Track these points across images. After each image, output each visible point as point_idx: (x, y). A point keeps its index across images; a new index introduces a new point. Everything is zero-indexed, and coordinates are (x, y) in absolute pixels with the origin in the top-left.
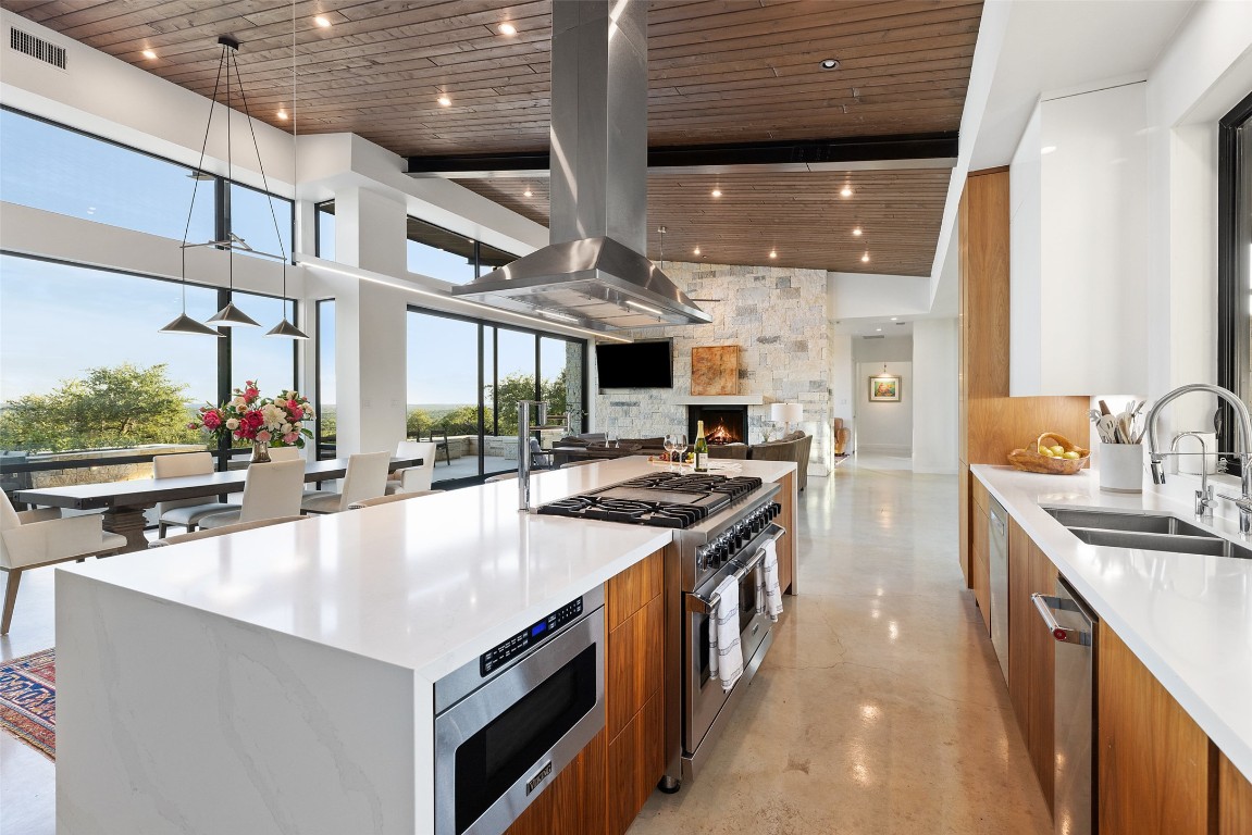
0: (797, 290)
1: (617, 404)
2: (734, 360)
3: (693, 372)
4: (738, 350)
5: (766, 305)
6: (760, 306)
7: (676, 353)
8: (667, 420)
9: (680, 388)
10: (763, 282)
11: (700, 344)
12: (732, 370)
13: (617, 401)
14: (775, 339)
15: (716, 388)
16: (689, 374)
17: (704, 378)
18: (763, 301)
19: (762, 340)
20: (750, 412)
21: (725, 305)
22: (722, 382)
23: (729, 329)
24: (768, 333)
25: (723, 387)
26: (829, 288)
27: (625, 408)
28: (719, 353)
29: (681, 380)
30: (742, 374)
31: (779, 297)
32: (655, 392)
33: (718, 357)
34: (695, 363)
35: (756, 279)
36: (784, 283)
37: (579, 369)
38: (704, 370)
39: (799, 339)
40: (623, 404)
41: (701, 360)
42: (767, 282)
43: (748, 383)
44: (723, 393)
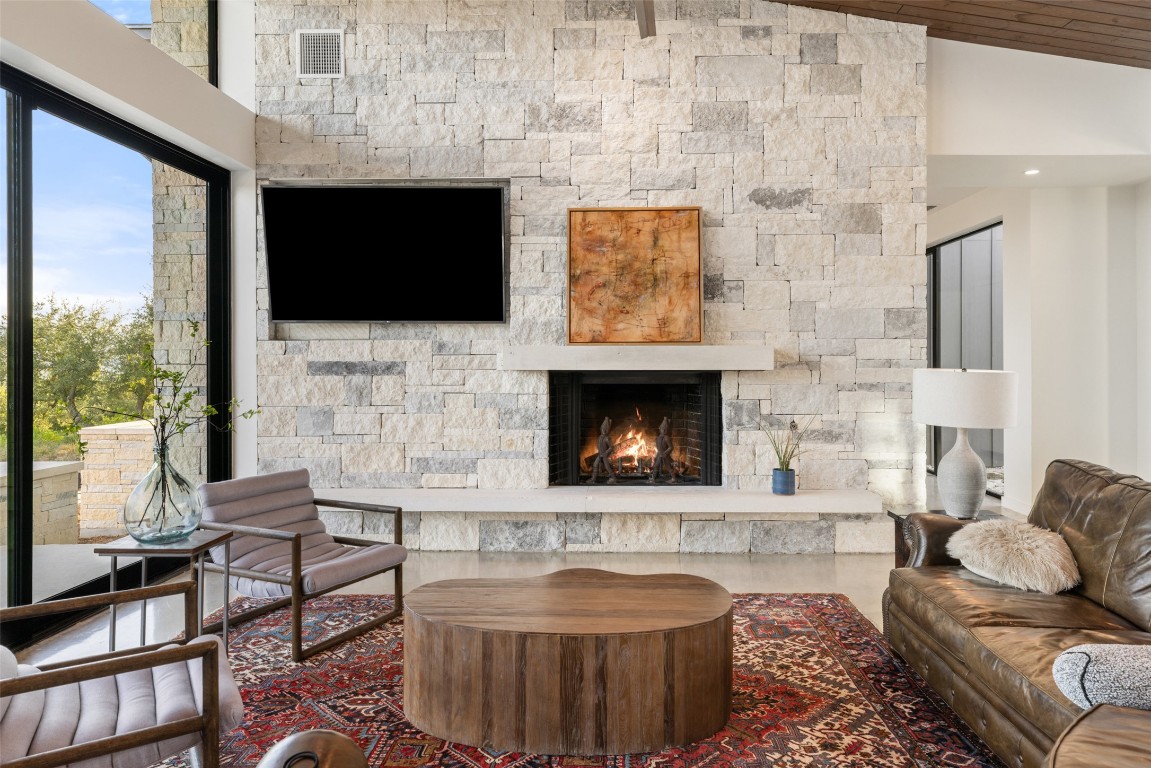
0: (855, 71)
1: (331, 368)
2: (690, 247)
3: (573, 279)
4: (696, 220)
5: (774, 104)
6: (757, 106)
7: (516, 225)
8: (491, 415)
9: (530, 325)
10: (766, 42)
11: (589, 202)
12: (687, 276)
13: (330, 358)
14: (796, 198)
15: (644, 321)
16: (560, 280)
17: (607, 297)
18: (766, 95)
19: (764, 199)
20: (727, 390)
21: (662, 97)
22: (660, 306)
23: (671, 165)
24: (779, 180)
25: (664, 323)
26: (932, 71)
27: (358, 379)
28: (647, 227)
29: (533, 302)
30: (711, 287)
31: (808, 87)
32: (449, 332)
33: (646, 238)
34: (580, 253)
35: (748, 32)
36: (817, 49)
37: (201, 261)
38: (606, 272)
39: (860, 199)
40: (350, 368)
41: (594, 244)
42: (778, 43)
43: (727, 311)
44: (663, 335)
